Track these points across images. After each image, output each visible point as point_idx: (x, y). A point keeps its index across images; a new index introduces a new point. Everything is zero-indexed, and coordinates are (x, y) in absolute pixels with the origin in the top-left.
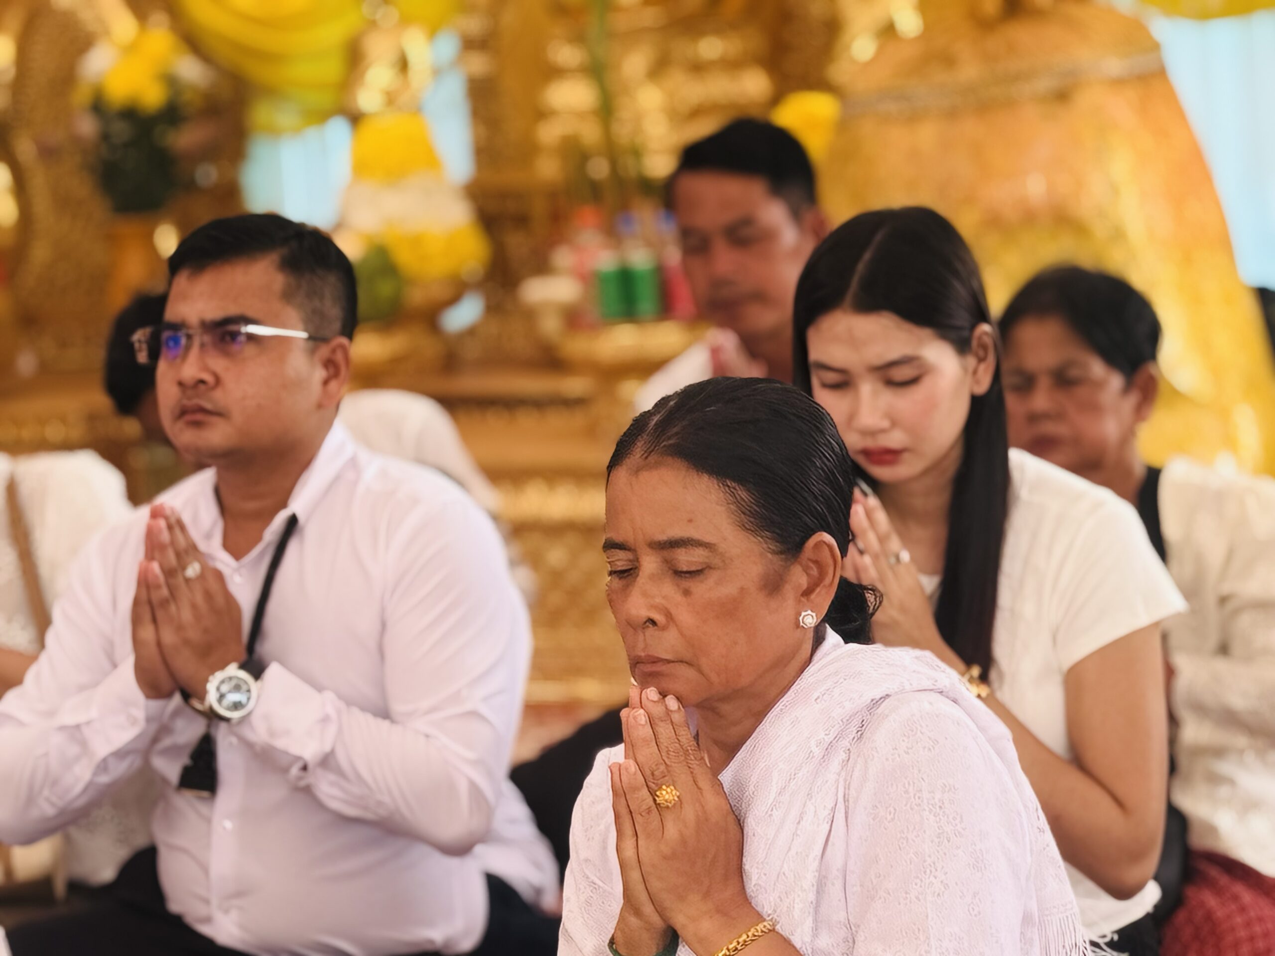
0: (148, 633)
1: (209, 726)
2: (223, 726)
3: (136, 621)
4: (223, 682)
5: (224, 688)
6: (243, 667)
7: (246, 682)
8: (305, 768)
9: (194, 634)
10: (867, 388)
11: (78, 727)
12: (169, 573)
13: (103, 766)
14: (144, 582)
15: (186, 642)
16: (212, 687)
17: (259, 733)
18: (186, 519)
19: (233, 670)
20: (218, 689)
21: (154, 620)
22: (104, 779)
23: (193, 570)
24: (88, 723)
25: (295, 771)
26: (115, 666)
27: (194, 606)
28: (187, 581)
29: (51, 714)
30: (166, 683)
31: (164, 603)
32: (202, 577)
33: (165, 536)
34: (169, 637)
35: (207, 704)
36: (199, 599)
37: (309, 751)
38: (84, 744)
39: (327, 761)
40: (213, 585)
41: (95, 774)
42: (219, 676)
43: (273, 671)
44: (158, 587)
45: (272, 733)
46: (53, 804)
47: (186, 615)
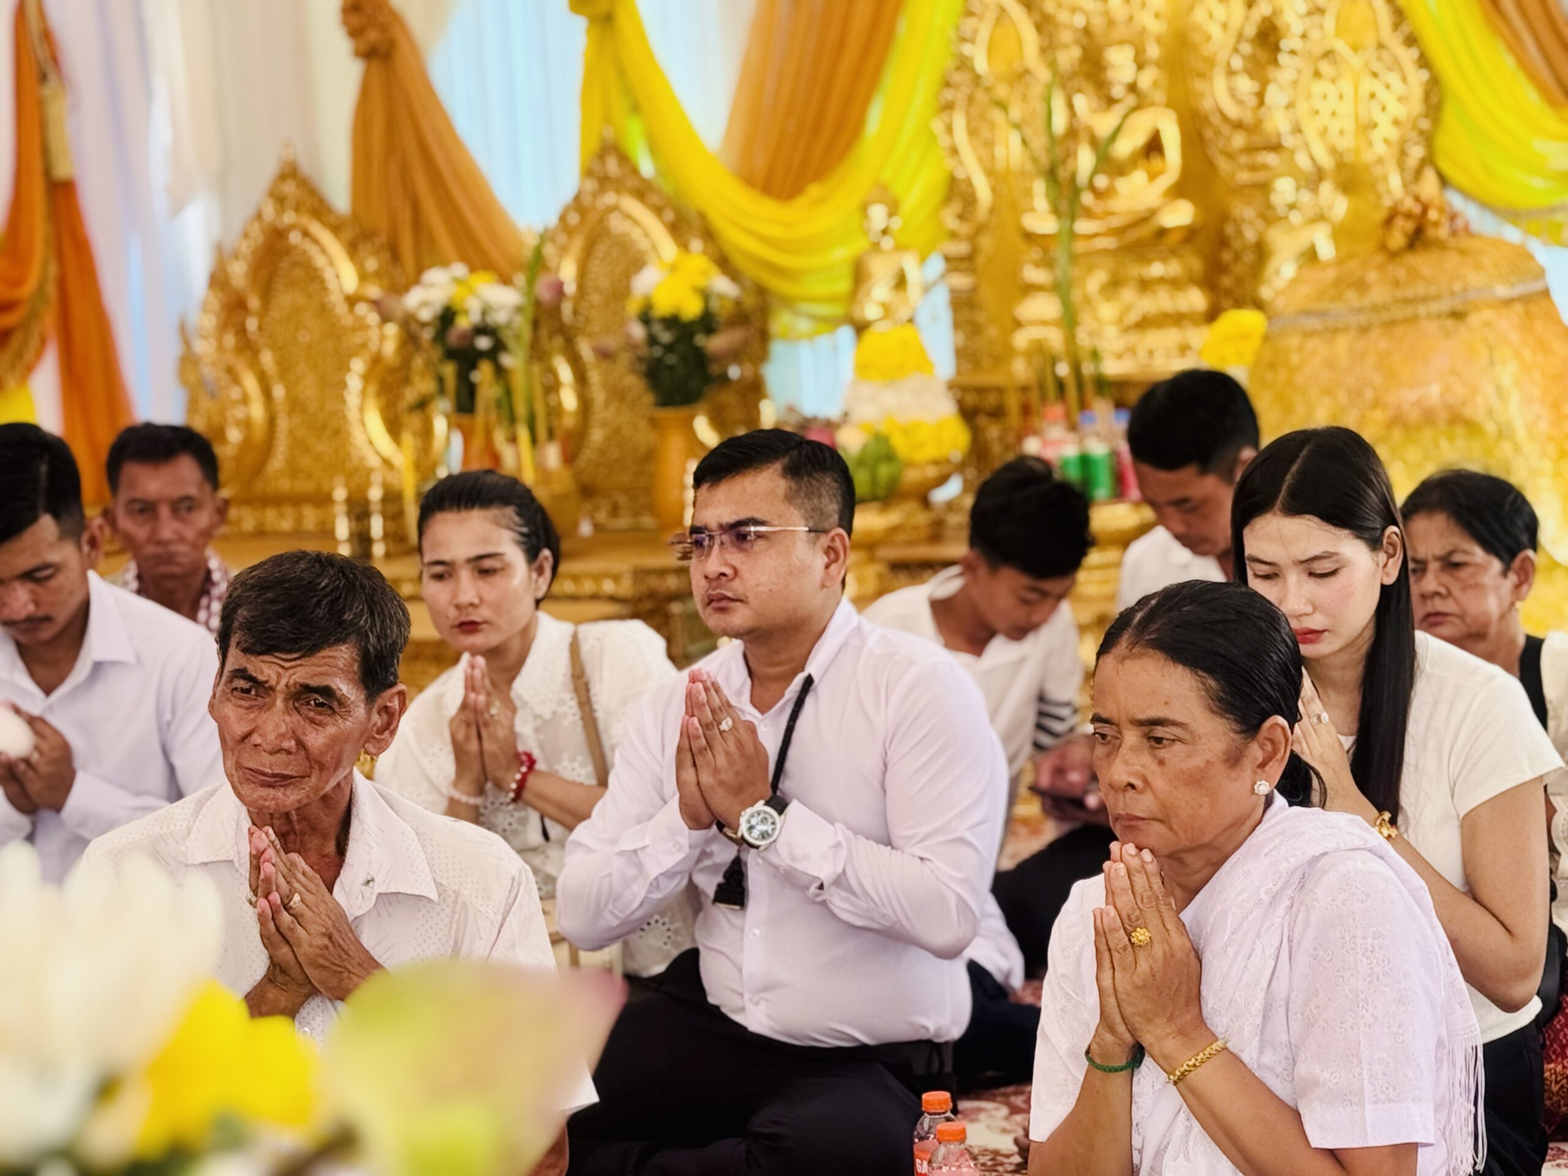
0: (689, 775)
1: (739, 851)
2: (753, 851)
3: (679, 765)
4: (752, 816)
5: (754, 821)
6: (767, 803)
7: (771, 816)
8: (821, 887)
9: (727, 776)
10: (1294, 579)
11: (635, 851)
12: (706, 726)
13: (655, 884)
14: (686, 734)
15: (721, 783)
16: (743, 821)
17: (782, 857)
18: (721, 681)
19: (760, 805)
20: (749, 822)
21: (695, 764)
22: (657, 895)
23: (727, 724)
24: (643, 848)
25: (813, 889)
26: (665, 802)
27: (727, 753)
28: (721, 732)
29: (614, 842)
30: (706, 817)
31: (702, 751)
32: (734, 728)
33: (703, 696)
34: (707, 779)
35: (739, 834)
36: (732, 746)
37: (825, 872)
38: (640, 866)
39: (840, 881)
40: (744, 735)
41: (649, 892)
42: (749, 811)
43: (794, 807)
44: (698, 737)
45: (794, 859)
46: (616, 917)
47: (721, 760)
